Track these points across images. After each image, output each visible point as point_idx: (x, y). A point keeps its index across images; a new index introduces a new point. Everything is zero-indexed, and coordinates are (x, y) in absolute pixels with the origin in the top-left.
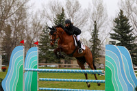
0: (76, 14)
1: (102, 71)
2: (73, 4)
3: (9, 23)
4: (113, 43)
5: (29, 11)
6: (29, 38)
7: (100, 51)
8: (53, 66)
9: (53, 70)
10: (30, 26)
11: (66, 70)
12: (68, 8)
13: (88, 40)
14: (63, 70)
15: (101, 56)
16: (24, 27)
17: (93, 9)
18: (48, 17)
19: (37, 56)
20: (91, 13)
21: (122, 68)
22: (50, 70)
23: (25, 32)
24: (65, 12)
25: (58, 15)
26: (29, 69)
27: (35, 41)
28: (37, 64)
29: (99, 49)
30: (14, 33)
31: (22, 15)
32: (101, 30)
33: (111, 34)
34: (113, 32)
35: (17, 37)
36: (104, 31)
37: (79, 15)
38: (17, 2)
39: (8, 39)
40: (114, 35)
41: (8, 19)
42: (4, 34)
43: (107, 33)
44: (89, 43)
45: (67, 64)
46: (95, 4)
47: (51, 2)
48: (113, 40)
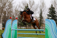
0: (33, 6)
1: (44, 30)
2: (32, 2)
3: (5, 10)
4: (49, 18)
5: (13, 5)
6: (13, 16)
7: (43, 22)
8: (24, 28)
9: (24, 29)
10: (14, 11)
11: (29, 30)
12: (30, 4)
13: (38, 17)
14: (27, 30)
15: (43, 24)
16: (11, 12)
17: (40, 4)
18: (21, 7)
19: (17, 24)
20: (39, 6)
21: (52, 29)
22: (22, 29)
23: (12, 14)
24: (29, 5)
25: (25, 7)
26: (13, 29)
27: (16, 17)
28: (17, 27)
29: (42, 21)
30: (7, 14)
31: (11, 7)
32: (43, 13)
33: (48, 15)
34: (49, 14)
35: (8, 16)
36: (45, 13)
37: (34, 7)
38: (8, 1)
39: (5, 16)
40: (49, 15)
41: (5, 8)
42: (3, 15)
43: (46, 14)
44: (38, 18)
45: (29, 27)
46: (41, 2)
47: (23, 1)
48: (48, 17)
